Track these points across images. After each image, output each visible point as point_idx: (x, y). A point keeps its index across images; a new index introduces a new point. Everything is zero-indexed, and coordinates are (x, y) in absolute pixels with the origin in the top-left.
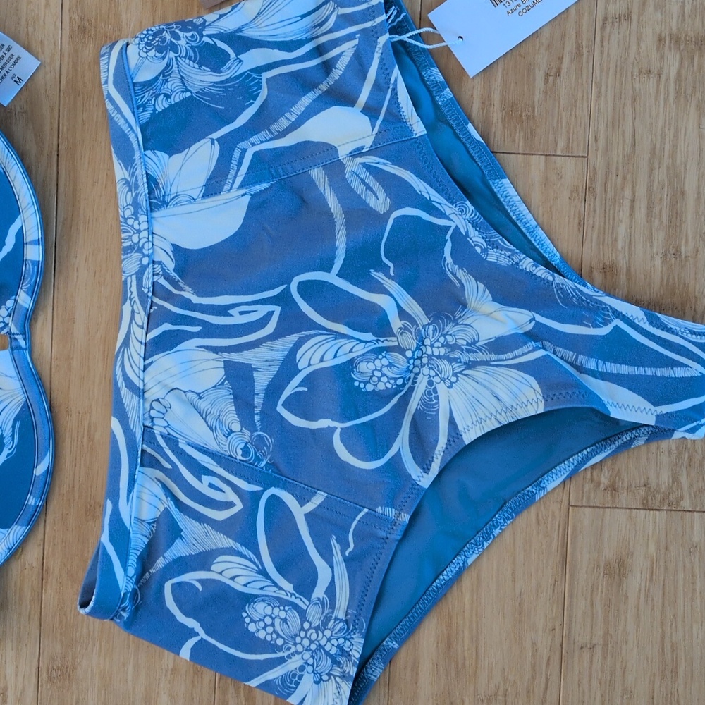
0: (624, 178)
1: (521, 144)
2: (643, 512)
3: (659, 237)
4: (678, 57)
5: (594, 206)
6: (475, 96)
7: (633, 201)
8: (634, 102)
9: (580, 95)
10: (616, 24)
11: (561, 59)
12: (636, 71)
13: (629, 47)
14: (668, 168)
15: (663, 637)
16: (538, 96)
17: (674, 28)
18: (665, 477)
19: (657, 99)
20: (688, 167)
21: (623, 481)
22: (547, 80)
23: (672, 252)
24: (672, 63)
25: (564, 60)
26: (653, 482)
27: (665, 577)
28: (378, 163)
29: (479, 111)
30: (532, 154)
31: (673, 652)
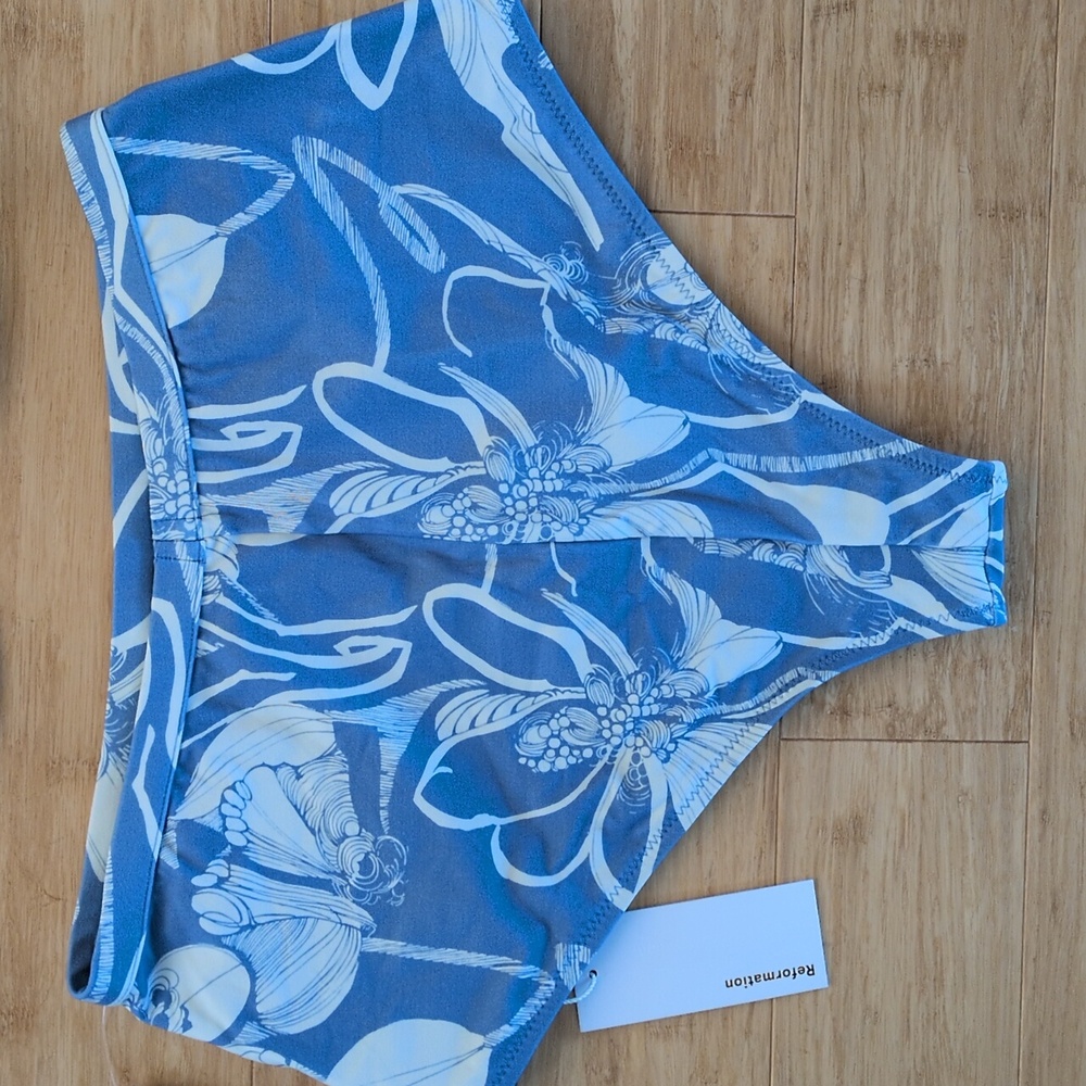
1: (696, 199)
2: (888, 744)
3: (904, 335)
4: (925, 65)
5: (807, 290)
6: (626, 126)
7: (864, 281)
8: (862, 135)
9: (782, 123)
10: (833, 17)
11: (753, 69)
12: (864, 88)
13: (853, 50)
14: (914, 232)
15: (920, 932)
16: (720, 126)
17: (919, 22)
18: (920, 692)
19: (895, 128)
20: (943, 229)
21: (858, 699)
22: (732, 102)
23: (923, 357)
24: (917, 73)
25: (758, 70)
26: (901, 700)
27: (921, 840)
29: (633, 149)
30: (713, 214)
31: (936, 949)
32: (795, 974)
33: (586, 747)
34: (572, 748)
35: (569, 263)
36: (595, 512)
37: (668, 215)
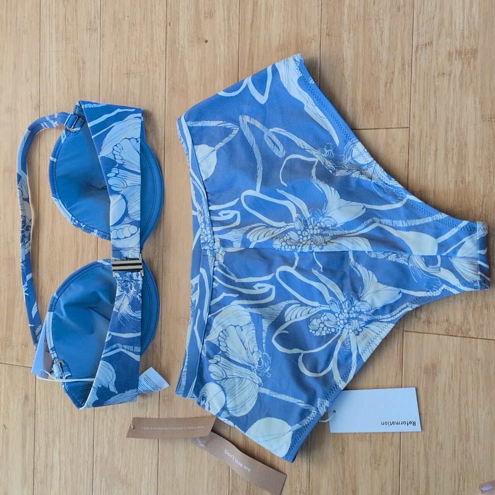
32: (408, 424)
33: (332, 328)
34: (328, 328)
35: (327, 151)
36: (331, 241)
37: (363, 130)
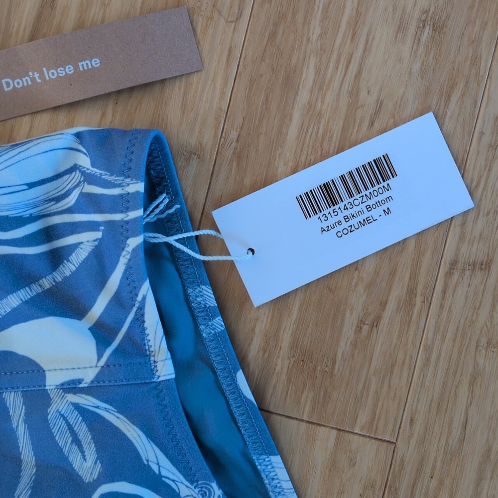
0: (441, 483)
1: (307, 408)
6: (257, 330)
8: (472, 383)
9: (400, 357)
10: (468, 273)
11: (383, 305)
12: (484, 341)
13: (480, 306)
16: (344, 347)
22: (359, 329)
25: (388, 307)
28: (98, 407)
29: (258, 351)
30: (321, 425)
37: (279, 417)
